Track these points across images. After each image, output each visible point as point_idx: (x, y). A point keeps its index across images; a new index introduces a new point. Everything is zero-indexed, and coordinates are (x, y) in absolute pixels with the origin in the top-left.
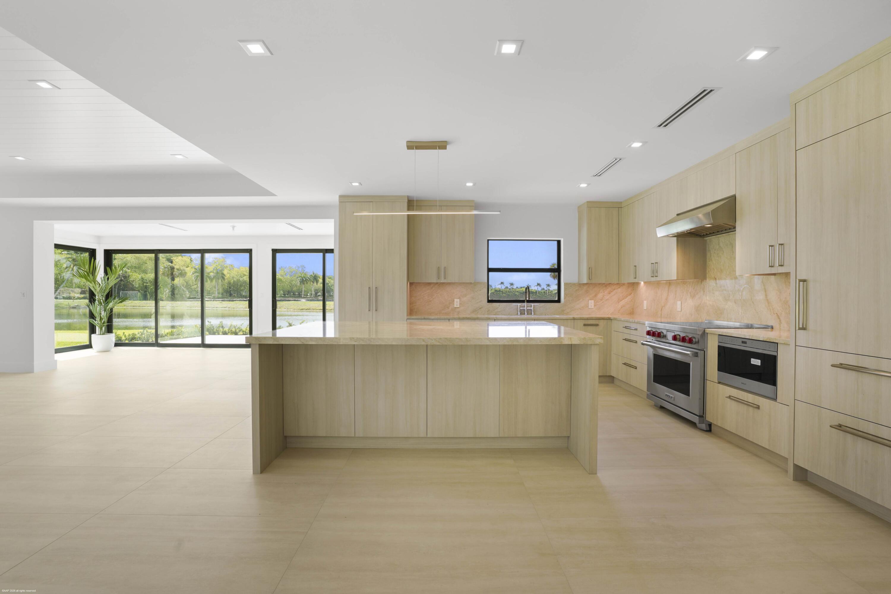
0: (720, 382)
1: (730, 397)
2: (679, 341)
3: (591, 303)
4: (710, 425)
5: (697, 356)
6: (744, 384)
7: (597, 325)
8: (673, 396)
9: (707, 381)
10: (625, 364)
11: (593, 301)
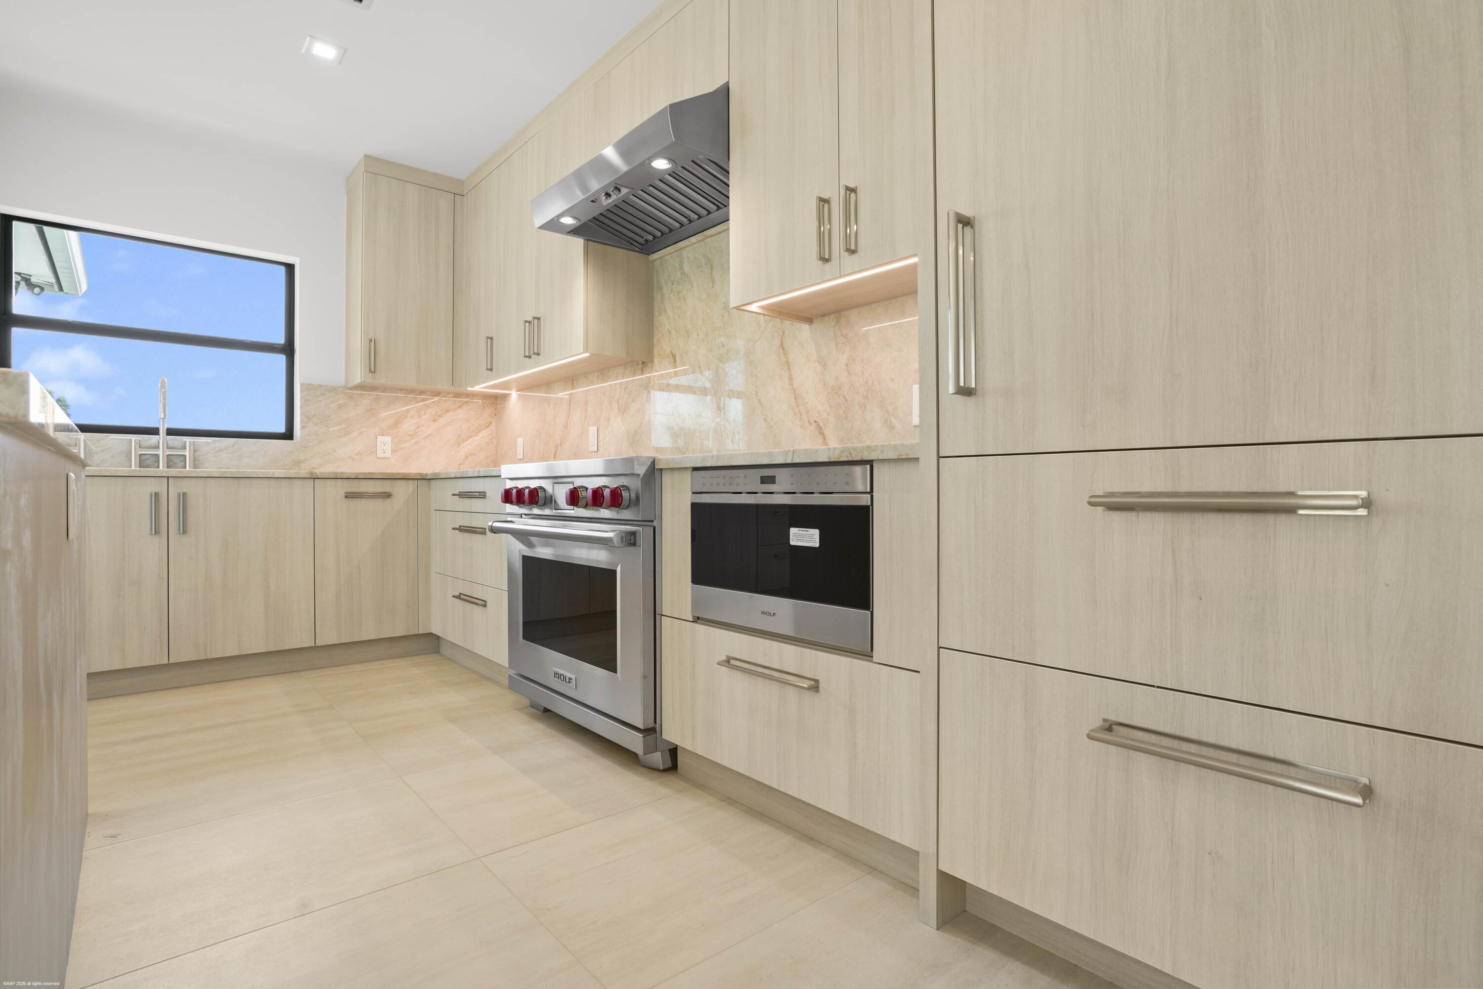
0: (698, 618)
1: (727, 662)
2: (586, 506)
3: (385, 444)
4: (674, 751)
5: (634, 544)
6: (770, 614)
7: (387, 495)
8: (573, 677)
9: (662, 617)
10: (458, 597)
11: (390, 437)
